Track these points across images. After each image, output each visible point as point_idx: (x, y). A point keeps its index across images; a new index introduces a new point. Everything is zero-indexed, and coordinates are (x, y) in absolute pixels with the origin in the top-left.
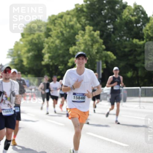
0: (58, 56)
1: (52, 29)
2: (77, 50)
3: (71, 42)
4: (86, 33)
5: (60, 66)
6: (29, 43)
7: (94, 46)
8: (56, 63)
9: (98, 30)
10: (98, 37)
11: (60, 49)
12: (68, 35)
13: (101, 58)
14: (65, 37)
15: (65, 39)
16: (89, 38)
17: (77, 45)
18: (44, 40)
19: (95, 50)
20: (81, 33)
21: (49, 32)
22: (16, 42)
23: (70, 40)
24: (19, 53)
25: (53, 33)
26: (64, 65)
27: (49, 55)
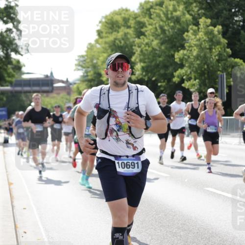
0: (157, 66)
1: (147, 23)
2: (186, 57)
3: (178, 44)
4: (200, 30)
5: (161, 82)
6: (110, 47)
7: (214, 50)
8: (153, 77)
9: (219, 25)
10: (220, 36)
11: (160, 57)
12: (171, 33)
13: (225, 69)
14: (168, 37)
15: (167, 39)
16: (205, 38)
17: (187, 48)
18: (134, 42)
19: (215, 56)
20: (192, 29)
21: (142, 28)
22: (90, 44)
23: (175, 40)
24: (95, 61)
25: (149, 29)
26: (166, 81)
27: (142, 64)
